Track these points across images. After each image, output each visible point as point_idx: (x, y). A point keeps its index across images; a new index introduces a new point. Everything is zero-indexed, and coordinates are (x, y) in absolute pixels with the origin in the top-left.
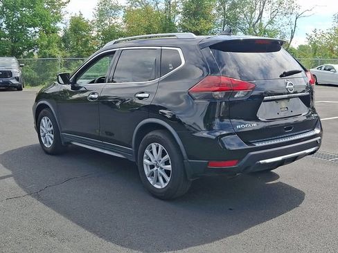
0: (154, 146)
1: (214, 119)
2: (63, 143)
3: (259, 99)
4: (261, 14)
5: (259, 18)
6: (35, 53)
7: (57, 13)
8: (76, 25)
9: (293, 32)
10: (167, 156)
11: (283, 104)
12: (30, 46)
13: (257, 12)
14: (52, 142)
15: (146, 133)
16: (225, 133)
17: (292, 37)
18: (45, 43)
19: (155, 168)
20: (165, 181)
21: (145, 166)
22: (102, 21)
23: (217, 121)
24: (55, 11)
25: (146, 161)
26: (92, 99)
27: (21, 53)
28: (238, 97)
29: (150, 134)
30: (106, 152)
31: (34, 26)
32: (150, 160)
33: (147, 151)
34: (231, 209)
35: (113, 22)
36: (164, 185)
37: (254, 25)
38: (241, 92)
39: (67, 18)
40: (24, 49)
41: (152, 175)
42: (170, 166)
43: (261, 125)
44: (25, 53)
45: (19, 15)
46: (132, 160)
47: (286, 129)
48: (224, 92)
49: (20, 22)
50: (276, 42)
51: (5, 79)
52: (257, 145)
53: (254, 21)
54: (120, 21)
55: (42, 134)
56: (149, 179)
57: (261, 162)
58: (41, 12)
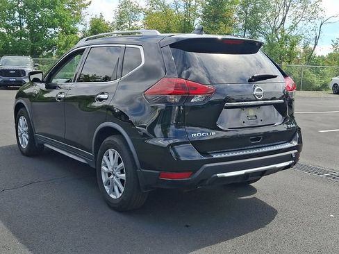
0: (111, 152)
1: (169, 125)
2: (36, 144)
3: (220, 105)
4: (284, 19)
5: (282, 23)
6: (54, 54)
7: (77, 14)
8: (96, 27)
9: (317, 39)
10: (122, 164)
11: (251, 112)
12: (50, 47)
13: (281, 17)
14: (27, 143)
15: (105, 138)
16: (178, 141)
17: (316, 44)
18: (63, 43)
19: (112, 177)
20: (120, 191)
21: (103, 174)
22: (122, 23)
23: (173, 127)
24: (75, 12)
25: (104, 168)
26: (60, 99)
27: (40, 53)
28: (195, 102)
29: (108, 139)
30: (72, 156)
31: (54, 26)
32: (107, 167)
33: (105, 157)
34: (187, 226)
35: (133, 24)
36: (119, 195)
37: (276, 30)
38: (200, 96)
39: (88, 19)
40: (44, 49)
41: (108, 183)
42: (124, 175)
43: (221, 134)
44: (45, 53)
45: (40, 16)
46: (92, 166)
47: (253, 140)
48: (180, 96)
49: (40, 22)
50: (253, 43)
51: (18, 78)
52: (215, 156)
53: (277, 26)
54: (140, 24)
55: (19, 134)
56: (106, 187)
57: (218, 175)
58: (62, 13)
